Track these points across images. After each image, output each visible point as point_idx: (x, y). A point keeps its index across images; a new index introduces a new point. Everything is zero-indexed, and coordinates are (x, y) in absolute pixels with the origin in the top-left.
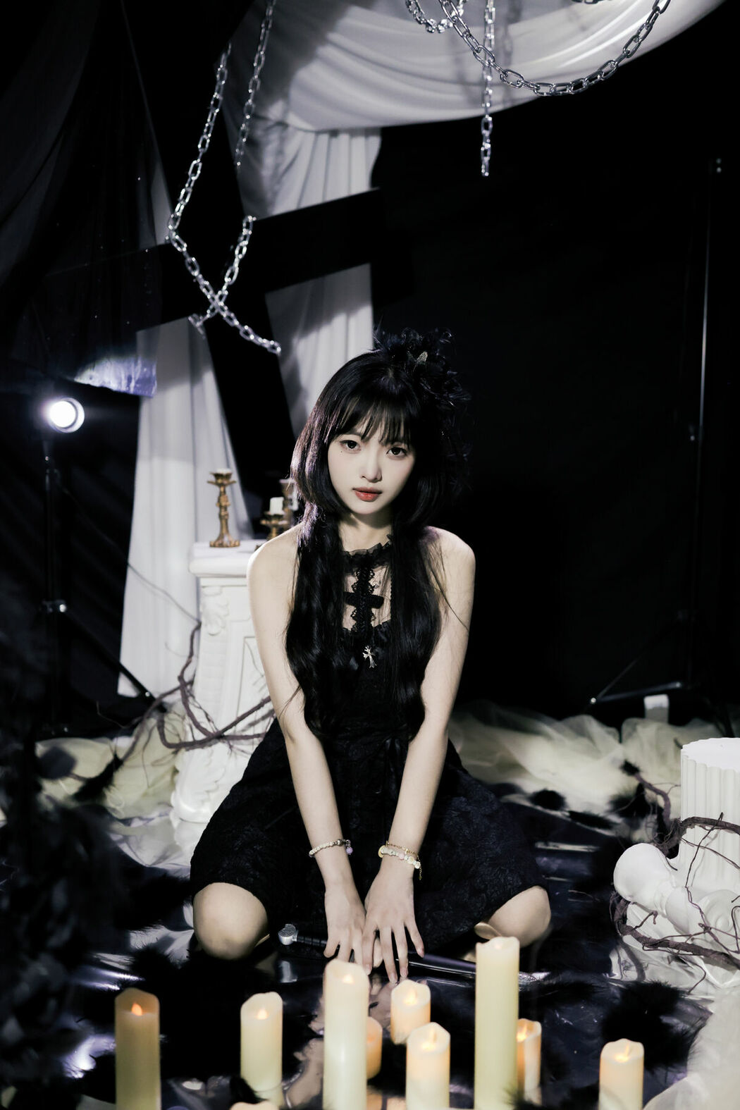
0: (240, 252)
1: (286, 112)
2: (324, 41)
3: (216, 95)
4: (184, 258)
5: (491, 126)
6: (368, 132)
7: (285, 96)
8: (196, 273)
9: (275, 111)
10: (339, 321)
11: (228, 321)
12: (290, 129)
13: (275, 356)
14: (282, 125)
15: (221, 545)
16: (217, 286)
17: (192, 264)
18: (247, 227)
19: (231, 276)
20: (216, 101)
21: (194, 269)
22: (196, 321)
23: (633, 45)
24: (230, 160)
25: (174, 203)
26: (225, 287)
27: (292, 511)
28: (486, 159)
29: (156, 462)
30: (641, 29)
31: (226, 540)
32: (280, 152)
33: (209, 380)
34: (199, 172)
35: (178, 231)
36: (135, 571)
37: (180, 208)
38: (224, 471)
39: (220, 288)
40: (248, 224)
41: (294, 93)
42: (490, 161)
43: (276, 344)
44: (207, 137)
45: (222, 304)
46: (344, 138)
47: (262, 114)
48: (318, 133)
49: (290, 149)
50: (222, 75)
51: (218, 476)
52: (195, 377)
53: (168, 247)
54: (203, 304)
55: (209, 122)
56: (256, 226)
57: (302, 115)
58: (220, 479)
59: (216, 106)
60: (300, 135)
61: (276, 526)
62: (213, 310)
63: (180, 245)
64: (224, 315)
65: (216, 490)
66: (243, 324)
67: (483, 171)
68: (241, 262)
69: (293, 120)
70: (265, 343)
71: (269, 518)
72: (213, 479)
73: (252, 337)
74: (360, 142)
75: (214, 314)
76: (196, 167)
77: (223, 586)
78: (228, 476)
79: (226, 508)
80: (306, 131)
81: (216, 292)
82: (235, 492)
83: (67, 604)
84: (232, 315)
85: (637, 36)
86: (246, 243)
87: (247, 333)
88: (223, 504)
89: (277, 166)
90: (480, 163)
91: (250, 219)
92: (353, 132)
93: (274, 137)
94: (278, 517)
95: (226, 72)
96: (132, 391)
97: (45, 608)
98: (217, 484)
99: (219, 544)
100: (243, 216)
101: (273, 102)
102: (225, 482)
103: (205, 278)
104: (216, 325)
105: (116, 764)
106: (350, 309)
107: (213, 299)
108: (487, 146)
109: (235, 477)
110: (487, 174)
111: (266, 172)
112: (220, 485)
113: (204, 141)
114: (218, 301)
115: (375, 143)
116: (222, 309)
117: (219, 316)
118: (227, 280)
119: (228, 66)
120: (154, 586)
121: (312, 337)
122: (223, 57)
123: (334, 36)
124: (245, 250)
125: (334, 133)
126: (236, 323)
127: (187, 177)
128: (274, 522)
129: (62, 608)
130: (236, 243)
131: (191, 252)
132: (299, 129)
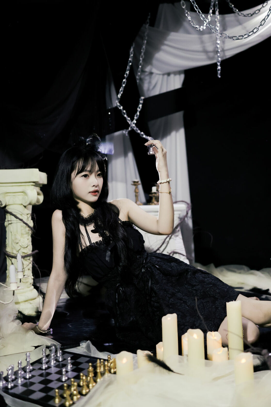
0: (139, 109)
1: (152, 69)
2: (163, 44)
3: (130, 59)
4: (122, 111)
6: (179, 73)
7: (152, 63)
8: (126, 116)
9: (148, 69)
10: (173, 134)
11: (136, 131)
12: (154, 75)
14: (151, 73)
16: (132, 119)
18: (141, 100)
19: (137, 116)
21: (125, 114)
22: (126, 131)
24: (135, 79)
25: (118, 93)
26: (135, 120)
28: (219, 72)
30: (266, 17)
32: (150, 82)
33: (131, 156)
34: (125, 83)
35: (120, 102)
37: (119, 96)
38: (136, 180)
41: (154, 62)
44: (128, 72)
46: (172, 76)
48: (163, 75)
49: (154, 82)
50: (132, 53)
51: (134, 182)
52: (126, 155)
53: (116, 108)
54: (128, 126)
55: (128, 68)
56: (144, 100)
57: (158, 68)
58: (135, 183)
59: (130, 62)
60: (157, 76)
61: (154, 196)
62: (131, 128)
63: (120, 107)
64: (135, 129)
65: (134, 187)
66: (141, 131)
67: (218, 76)
68: (140, 112)
69: (154, 71)
71: (152, 193)
73: (144, 136)
74: (177, 76)
75: (132, 129)
78: (138, 182)
79: (138, 193)
80: (160, 74)
81: (132, 121)
84: (137, 129)
85: (264, 19)
86: (141, 105)
87: (142, 135)
88: (137, 191)
89: (149, 87)
91: (142, 98)
92: (175, 73)
94: (155, 193)
96: (106, 153)
100: (139, 97)
101: (147, 66)
102: (137, 184)
103: (128, 117)
104: (132, 133)
106: (177, 130)
107: (131, 124)
108: (219, 68)
109: (140, 182)
110: (220, 77)
112: (135, 185)
113: (127, 74)
114: (133, 124)
115: (182, 77)
116: (134, 127)
118: (135, 117)
119: (134, 50)
121: (164, 140)
122: (132, 48)
123: (166, 42)
124: (141, 108)
125: (169, 74)
126: (139, 131)
127: (122, 85)
128: (154, 195)
130: (138, 106)
131: (124, 109)
132: (157, 74)
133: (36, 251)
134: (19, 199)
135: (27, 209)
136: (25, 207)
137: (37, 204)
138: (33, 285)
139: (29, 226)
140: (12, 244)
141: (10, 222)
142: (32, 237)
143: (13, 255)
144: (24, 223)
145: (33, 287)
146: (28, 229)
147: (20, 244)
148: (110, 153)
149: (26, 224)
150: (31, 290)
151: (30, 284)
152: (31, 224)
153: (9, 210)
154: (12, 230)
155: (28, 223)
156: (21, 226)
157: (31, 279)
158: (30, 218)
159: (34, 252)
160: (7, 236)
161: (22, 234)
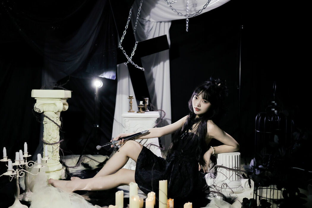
0: (135, 49)
1: (150, 18)
2: (157, 3)
4: (123, 51)
5: (188, 21)
6: (168, 22)
7: (149, 15)
8: (125, 54)
9: (147, 18)
10: (162, 63)
11: (132, 64)
12: (151, 22)
13: (143, 71)
14: (149, 21)
15: (130, 112)
16: (130, 56)
17: (124, 52)
18: (136, 44)
19: (133, 54)
20: (129, 18)
21: (125, 53)
22: (126, 64)
23: (205, 6)
24: (133, 30)
26: (131, 56)
27: (147, 105)
29: (120, 95)
31: (131, 111)
32: (149, 27)
34: (125, 33)
35: (121, 45)
36: (115, 120)
37: (121, 40)
39: (130, 57)
40: (136, 43)
41: (151, 14)
42: (188, 28)
43: (143, 68)
45: (131, 60)
46: (163, 23)
47: (145, 19)
48: (157, 22)
49: (151, 26)
50: (130, 13)
51: (130, 97)
53: (119, 48)
54: (126, 60)
55: (128, 23)
56: (138, 44)
57: (153, 19)
59: (129, 19)
61: (141, 107)
62: (129, 61)
63: (122, 48)
64: (131, 62)
68: (135, 51)
69: (151, 20)
70: (141, 68)
71: (140, 105)
72: (128, 97)
74: (167, 24)
76: (125, 32)
77: (129, 120)
78: (132, 97)
79: (131, 104)
80: (155, 22)
81: (129, 57)
82: (134, 100)
83: (99, 125)
84: (133, 62)
86: (136, 47)
87: (137, 66)
88: (131, 103)
89: (148, 30)
90: (186, 28)
92: (165, 22)
93: (148, 23)
94: (142, 105)
95: (131, 13)
96: (110, 78)
97: (94, 126)
98: (129, 99)
99: (130, 111)
101: (147, 16)
102: (131, 98)
103: (127, 55)
104: (130, 65)
105: (107, 160)
106: (164, 61)
107: (129, 59)
108: (187, 25)
109: (134, 97)
110: (187, 31)
111: (145, 31)
113: (127, 27)
114: (130, 59)
115: (170, 24)
117: (130, 62)
118: (132, 55)
120: (119, 123)
121: (156, 67)
122: (131, 10)
123: (159, 2)
124: (136, 49)
125: (161, 22)
126: (134, 64)
127: (123, 34)
129: (98, 126)
130: (134, 47)
131: (124, 49)
132: (153, 22)
133: (62, 140)
134: (52, 108)
135: (57, 114)
136: (55, 113)
137: (64, 110)
138: (60, 161)
139: (58, 125)
140: (47, 136)
141: (46, 122)
142: (60, 131)
143: (47, 142)
144: (55, 123)
145: (60, 162)
146: (57, 126)
147: (52, 136)
148: (114, 79)
149: (56, 124)
150: (58, 164)
151: (58, 161)
152: (59, 123)
153: (46, 115)
154: (47, 127)
155: (57, 123)
156: (53, 125)
157: (58, 157)
158: (59, 119)
159: (61, 141)
160: (44, 130)
161: (53, 130)
